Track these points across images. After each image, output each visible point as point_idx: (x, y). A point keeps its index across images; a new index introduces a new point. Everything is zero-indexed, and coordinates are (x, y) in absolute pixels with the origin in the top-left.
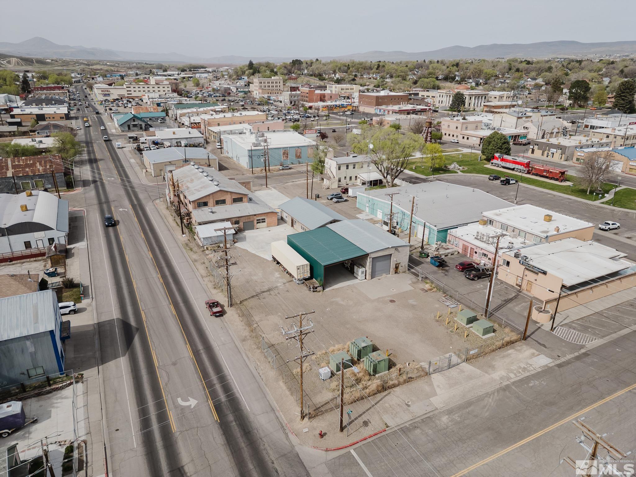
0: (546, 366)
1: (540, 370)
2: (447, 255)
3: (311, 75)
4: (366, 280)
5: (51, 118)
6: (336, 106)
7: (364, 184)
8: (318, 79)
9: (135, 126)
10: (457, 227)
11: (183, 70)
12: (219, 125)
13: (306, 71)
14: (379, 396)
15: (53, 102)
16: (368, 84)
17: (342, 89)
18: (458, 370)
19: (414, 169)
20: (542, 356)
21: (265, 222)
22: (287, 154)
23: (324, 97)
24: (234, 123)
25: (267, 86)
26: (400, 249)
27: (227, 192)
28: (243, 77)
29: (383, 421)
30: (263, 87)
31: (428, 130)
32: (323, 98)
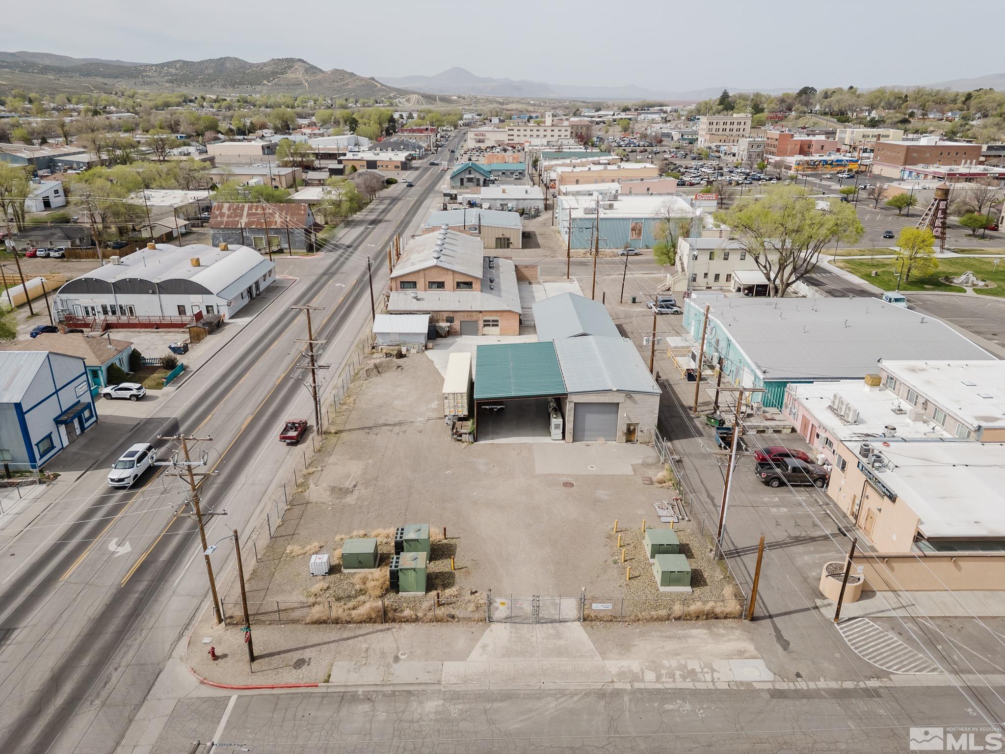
0: (749, 684)
1: (725, 686)
2: (764, 431)
3: (825, 114)
4: (563, 442)
5: (384, 166)
6: (826, 162)
7: (739, 290)
8: (836, 120)
9: (470, 180)
10: (812, 382)
11: (626, 110)
12: (577, 182)
13: (818, 107)
14: (369, 627)
15: (402, 147)
16: (931, 129)
17: (863, 136)
18: (552, 631)
19: (873, 275)
20: (760, 663)
21: (497, 325)
22: (640, 230)
23: (809, 147)
24: (603, 181)
25: (721, 130)
26: (636, 397)
27: (447, 270)
28: (697, 117)
29: (330, 670)
30: (714, 132)
31: (938, 204)
32: (806, 150)
